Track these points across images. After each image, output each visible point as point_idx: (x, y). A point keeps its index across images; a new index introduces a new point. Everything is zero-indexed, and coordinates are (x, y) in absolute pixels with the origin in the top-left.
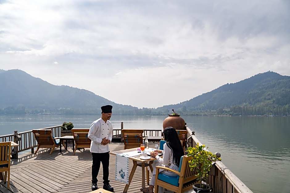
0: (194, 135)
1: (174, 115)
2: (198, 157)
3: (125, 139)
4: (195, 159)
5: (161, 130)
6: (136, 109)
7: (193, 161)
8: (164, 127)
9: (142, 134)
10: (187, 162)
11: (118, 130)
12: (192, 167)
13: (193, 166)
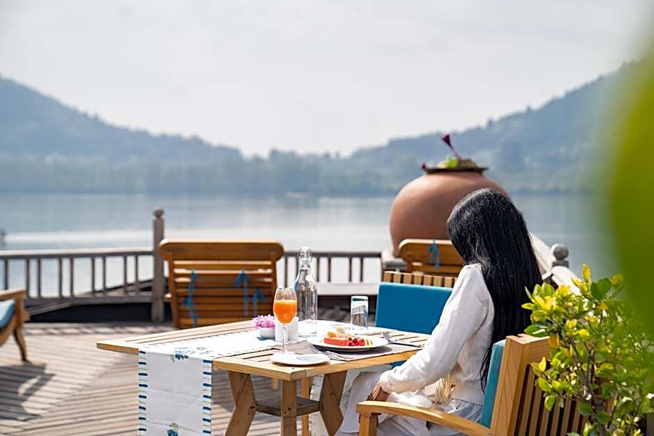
0: (566, 265)
1: (454, 165)
2: (583, 332)
3: (177, 296)
4: (570, 341)
5: (379, 255)
6: (230, 154)
7: (559, 358)
8: (397, 238)
9: (274, 267)
10: (528, 367)
11: (137, 254)
12: (554, 390)
13: (557, 384)
